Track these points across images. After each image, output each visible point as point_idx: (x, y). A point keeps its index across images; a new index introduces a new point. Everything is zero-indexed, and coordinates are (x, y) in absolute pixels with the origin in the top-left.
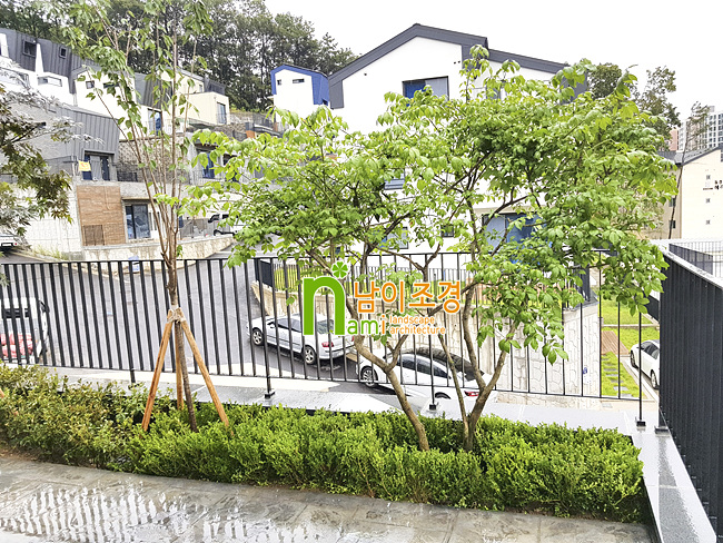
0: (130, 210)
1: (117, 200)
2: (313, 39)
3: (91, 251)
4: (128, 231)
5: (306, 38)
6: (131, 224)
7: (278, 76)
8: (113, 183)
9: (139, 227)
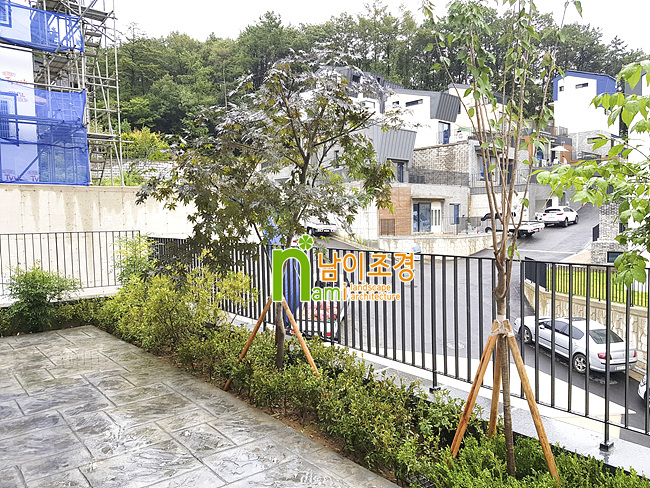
0: (417, 208)
1: (407, 199)
2: (600, 44)
3: (384, 240)
4: (414, 225)
5: (592, 44)
6: (417, 219)
7: (560, 83)
8: (405, 185)
9: (422, 222)
